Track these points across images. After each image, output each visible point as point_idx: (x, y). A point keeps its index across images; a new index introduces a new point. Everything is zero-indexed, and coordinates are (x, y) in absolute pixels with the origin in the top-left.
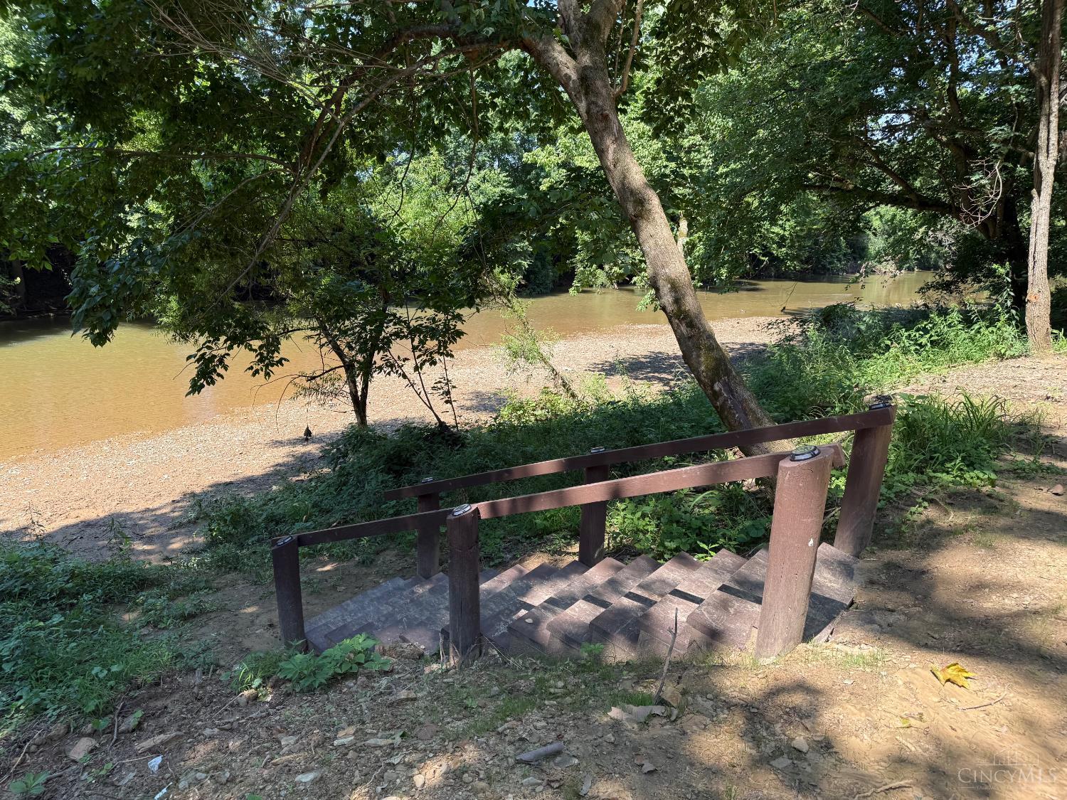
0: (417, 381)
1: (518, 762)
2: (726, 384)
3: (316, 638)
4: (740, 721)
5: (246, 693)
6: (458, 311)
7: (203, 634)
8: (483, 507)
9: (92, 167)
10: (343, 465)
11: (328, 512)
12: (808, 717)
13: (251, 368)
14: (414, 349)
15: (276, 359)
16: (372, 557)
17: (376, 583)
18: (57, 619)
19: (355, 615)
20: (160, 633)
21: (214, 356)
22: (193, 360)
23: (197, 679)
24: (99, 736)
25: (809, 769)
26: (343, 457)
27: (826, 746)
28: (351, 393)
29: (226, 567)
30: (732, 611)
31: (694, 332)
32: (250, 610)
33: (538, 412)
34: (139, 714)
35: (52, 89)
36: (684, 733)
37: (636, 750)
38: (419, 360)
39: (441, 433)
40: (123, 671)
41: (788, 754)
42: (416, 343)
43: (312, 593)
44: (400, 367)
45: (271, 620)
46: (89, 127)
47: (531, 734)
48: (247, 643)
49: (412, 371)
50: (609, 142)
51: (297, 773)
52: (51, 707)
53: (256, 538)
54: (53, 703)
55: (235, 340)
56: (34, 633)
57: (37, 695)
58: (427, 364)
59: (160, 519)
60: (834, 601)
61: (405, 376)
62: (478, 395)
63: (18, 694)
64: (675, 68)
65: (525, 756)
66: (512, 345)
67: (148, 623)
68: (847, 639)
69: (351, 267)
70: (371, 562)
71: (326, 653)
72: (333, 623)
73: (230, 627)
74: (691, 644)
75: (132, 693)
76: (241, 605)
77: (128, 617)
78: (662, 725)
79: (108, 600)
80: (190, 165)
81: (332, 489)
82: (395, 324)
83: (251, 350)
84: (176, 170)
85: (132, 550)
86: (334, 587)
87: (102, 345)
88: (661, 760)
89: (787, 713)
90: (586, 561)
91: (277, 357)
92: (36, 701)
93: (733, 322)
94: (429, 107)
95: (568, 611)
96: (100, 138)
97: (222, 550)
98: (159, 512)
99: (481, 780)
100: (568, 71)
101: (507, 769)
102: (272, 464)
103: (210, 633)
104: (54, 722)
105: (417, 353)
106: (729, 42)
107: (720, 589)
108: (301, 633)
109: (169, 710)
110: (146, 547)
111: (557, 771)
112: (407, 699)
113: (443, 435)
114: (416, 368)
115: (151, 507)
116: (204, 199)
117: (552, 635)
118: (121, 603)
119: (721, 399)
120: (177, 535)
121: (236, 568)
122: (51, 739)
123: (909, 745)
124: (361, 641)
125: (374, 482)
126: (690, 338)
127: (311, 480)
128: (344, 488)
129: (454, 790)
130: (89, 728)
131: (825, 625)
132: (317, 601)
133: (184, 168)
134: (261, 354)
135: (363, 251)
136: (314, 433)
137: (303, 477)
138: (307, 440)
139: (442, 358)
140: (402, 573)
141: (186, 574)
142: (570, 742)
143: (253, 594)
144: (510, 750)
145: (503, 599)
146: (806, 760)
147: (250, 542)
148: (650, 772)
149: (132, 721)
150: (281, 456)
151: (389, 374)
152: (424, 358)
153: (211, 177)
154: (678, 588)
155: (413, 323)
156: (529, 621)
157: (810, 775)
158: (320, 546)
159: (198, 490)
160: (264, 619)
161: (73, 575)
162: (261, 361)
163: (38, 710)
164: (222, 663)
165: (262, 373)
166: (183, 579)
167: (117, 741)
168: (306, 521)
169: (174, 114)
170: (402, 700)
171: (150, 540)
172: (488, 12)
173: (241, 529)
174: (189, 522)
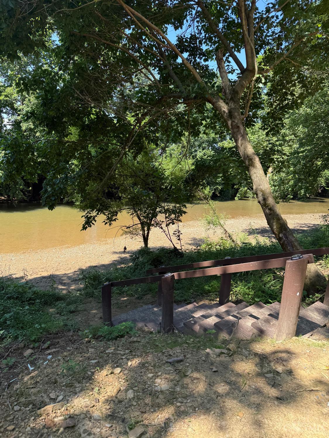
0: (166, 230)
1: (167, 362)
2: (285, 235)
3: (115, 322)
4: (257, 360)
5: (86, 339)
6: (185, 204)
7: (76, 318)
8: (175, 274)
9: (53, 146)
10: (137, 261)
12: (286, 361)
13: (104, 221)
14: (166, 217)
15: (113, 219)
16: (142, 296)
17: (142, 306)
18: (27, 307)
19: (131, 316)
20: (62, 317)
21: (91, 216)
22: (84, 217)
23: (71, 333)
24: (35, 349)
25: (280, 379)
26: (137, 259)
27: (290, 372)
28: (143, 234)
29: (89, 296)
30: (272, 323)
31: (272, 212)
32: (94, 311)
33: (218, 247)
34: (49, 342)
35: (42, 119)
36: (233, 361)
37: (212, 364)
38: (168, 222)
39: (175, 251)
40: (46, 327)
41: (273, 373)
42: (167, 215)
43: (118, 307)
44: (161, 224)
45: (101, 316)
46: (53, 132)
47: (174, 354)
48: (91, 323)
49: (165, 226)
50: (239, 136)
51: (91, 360)
52: (20, 337)
54: (21, 336)
55: (100, 211)
57: (16, 333)
58: (171, 224)
59: (69, 278)
60: (316, 323)
61: (162, 228)
62: (195, 239)
64: (275, 108)
65: (169, 360)
66: (208, 219)
67: (58, 313)
68: (317, 338)
70: (141, 298)
72: (123, 318)
73: (86, 317)
74: (252, 335)
75: (48, 336)
76: (91, 310)
77: (52, 310)
78: (226, 357)
79: (46, 303)
80: (88, 146)
81: (132, 271)
82: (159, 208)
83: (105, 215)
84: (83, 148)
85: (57, 288)
86: (126, 306)
87: (52, 210)
88: (221, 368)
89: (277, 359)
90: (221, 303)
92: (16, 335)
93: (311, 215)
94: (177, 125)
95: (208, 319)
96: (57, 136)
97: (88, 290)
98: (69, 275)
99: (152, 366)
100: (224, 109)
101: (162, 364)
102: (112, 260)
103: (79, 318)
104: (21, 343)
105: (167, 220)
106: (299, 97)
107: (269, 315)
108: (110, 320)
109: (60, 343)
110: (63, 287)
111: (180, 367)
112: (137, 341)
113: (175, 252)
114: (167, 226)
115: (67, 273)
116: (92, 159)
117: (200, 328)
118: (50, 305)
119: (282, 240)
120: (74, 284)
121: (92, 296)
122: (19, 348)
123: (326, 376)
124: (129, 323)
125: (147, 268)
126: (270, 214)
127: (125, 267)
129: (141, 368)
130: (32, 346)
131: (309, 332)
132: (119, 311)
133: (85, 148)
134: (108, 216)
137: (122, 266)
138: (125, 252)
139: (177, 222)
140: (152, 303)
141: (74, 297)
142: (188, 358)
143: (96, 306)
144: (165, 358)
145: (186, 314)
146: (280, 376)
148: (215, 371)
149: (47, 345)
150: (116, 257)
151: (156, 227)
152: (170, 221)
153: (96, 151)
154: (253, 314)
156: (193, 322)
157: (280, 381)
159: (84, 268)
160: (99, 315)
161: (34, 293)
162: (108, 219)
163: (16, 338)
164: (81, 329)
165: (108, 224)
166: (73, 299)
167: (40, 352)
169: (83, 128)
170: (134, 341)
171: (64, 284)
172: (193, 88)
173: (97, 282)
174: (79, 279)
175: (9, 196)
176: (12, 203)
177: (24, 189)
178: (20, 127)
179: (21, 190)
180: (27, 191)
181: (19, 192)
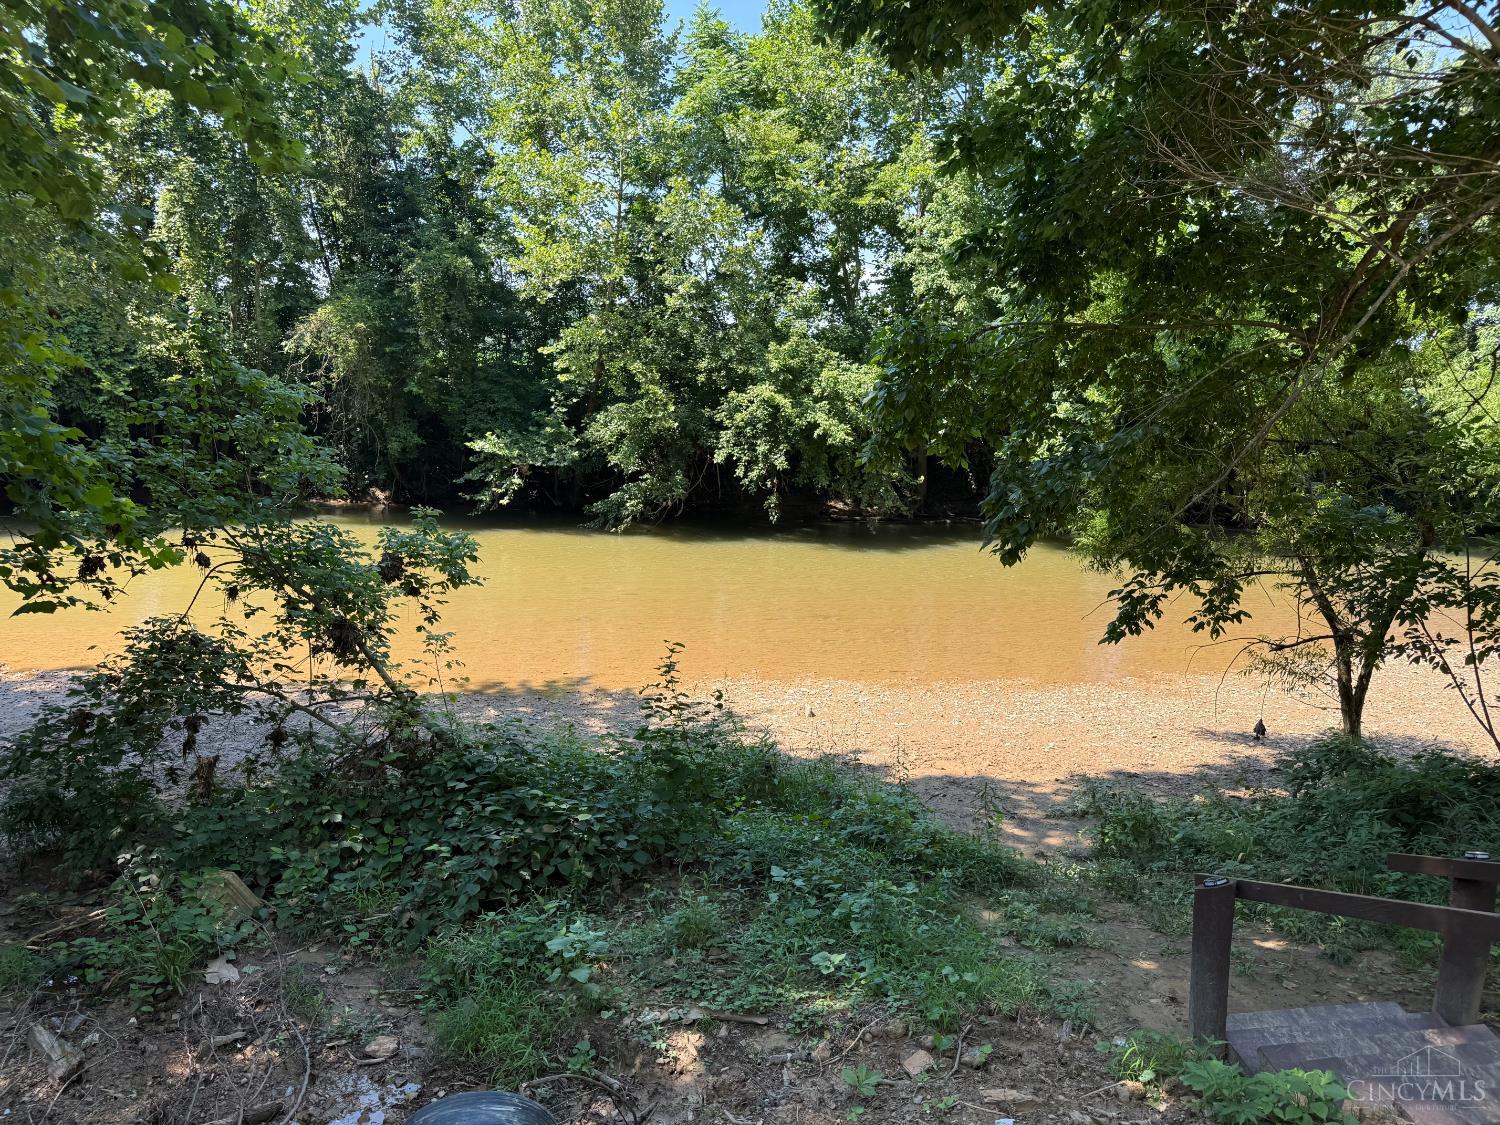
0: (1471, 682)
3: (1246, 1049)
5: (1130, 1083)
7: (1078, 975)
9: (1035, 345)
10: (1312, 791)
11: (1278, 858)
13: (1194, 619)
14: (1472, 625)
15: (1231, 612)
17: (1353, 999)
18: (911, 888)
19: (1311, 1036)
20: (1024, 951)
21: (1145, 596)
22: (1116, 597)
23: (1064, 1034)
24: (939, 1056)
26: (1313, 779)
29: (1117, 891)
32: (1146, 965)
34: (988, 1049)
35: (1008, 255)
38: (1478, 647)
40: (976, 984)
42: (1477, 615)
43: (1244, 974)
44: (1440, 652)
45: (1173, 992)
46: (1039, 297)
48: (1136, 1012)
49: (1463, 662)
52: (892, 995)
53: (1164, 863)
54: (895, 990)
55: (1179, 577)
56: (886, 896)
57: (880, 973)
59: (1039, 800)
61: (1446, 669)
63: (862, 964)
67: (1011, 932)
69: (1372, 483)
70: (1346, 961)
71: (1261, 1076)
72: (1273, 1035)
73: (1114, 980)
75: (982, 1018)
76: (1132, 954)
77: (989, 916)
79: (967, 884)
80: (1153, 338)
81: (1289, 824)
82: (1440, 580)
83: (1198, 593)
84: (1134, 346)
85: (1002, 830)
86: (1278, 978)
87: (1011, 564)
91: (1234, 608)
92: (878, 980)
96: (1049, 309)
97: (1114, 867)
98: (1037, 790)
102: (1198, 762)
103: (1086, 978)
104: (893, 1016)
105: (1476, 634)
108: (1220, 1031)
109: (1024, 1061)
110: (1017, 832)
114: (1471, 660)
115: (1028, 780)
116: (1165, 383)
118: (981, 895)
120: (1056, 827)
121: (1130, 898)
122: (887, 1033)
124: (1324, 1081)
125: (1365, 831)
127: (1254, 801)
128: (1309, 827)
130: (929, 1040)
132: (1246, 989)
133: (1144, 343)
134: (1211, 601)
135: (1398, 461)
136: (1269, 730)
137: (1242, 793)
138: (1257, 738)
140: (1403, 997)
141: (1065, 884)
143: (1150, 943)
147: (1155, 866)
149: (978, 1054)
150: (1214, 754)
151: (1417, 660)
152: (1490, 643)
153: (1179, 353)
155: (1477, 583)
158: (1260, 907)
159: (1091, 774)
160: (1163, 986)
161: (934, 840)
162: (1210, 610)
164: (1098, 1026)
165: (1208, 629)
166: (1060, 890)
167: (957, 1072)
168: (1242, 862)
171: (1022, 822)
173: (1145, 844)
174: (1074, 814)
175: (857, 501)
176: (863, 523)
177: (902, 480)
178: (910, 286)
179: (893, 484)
180: (909, 487)
181: (886, 490)
